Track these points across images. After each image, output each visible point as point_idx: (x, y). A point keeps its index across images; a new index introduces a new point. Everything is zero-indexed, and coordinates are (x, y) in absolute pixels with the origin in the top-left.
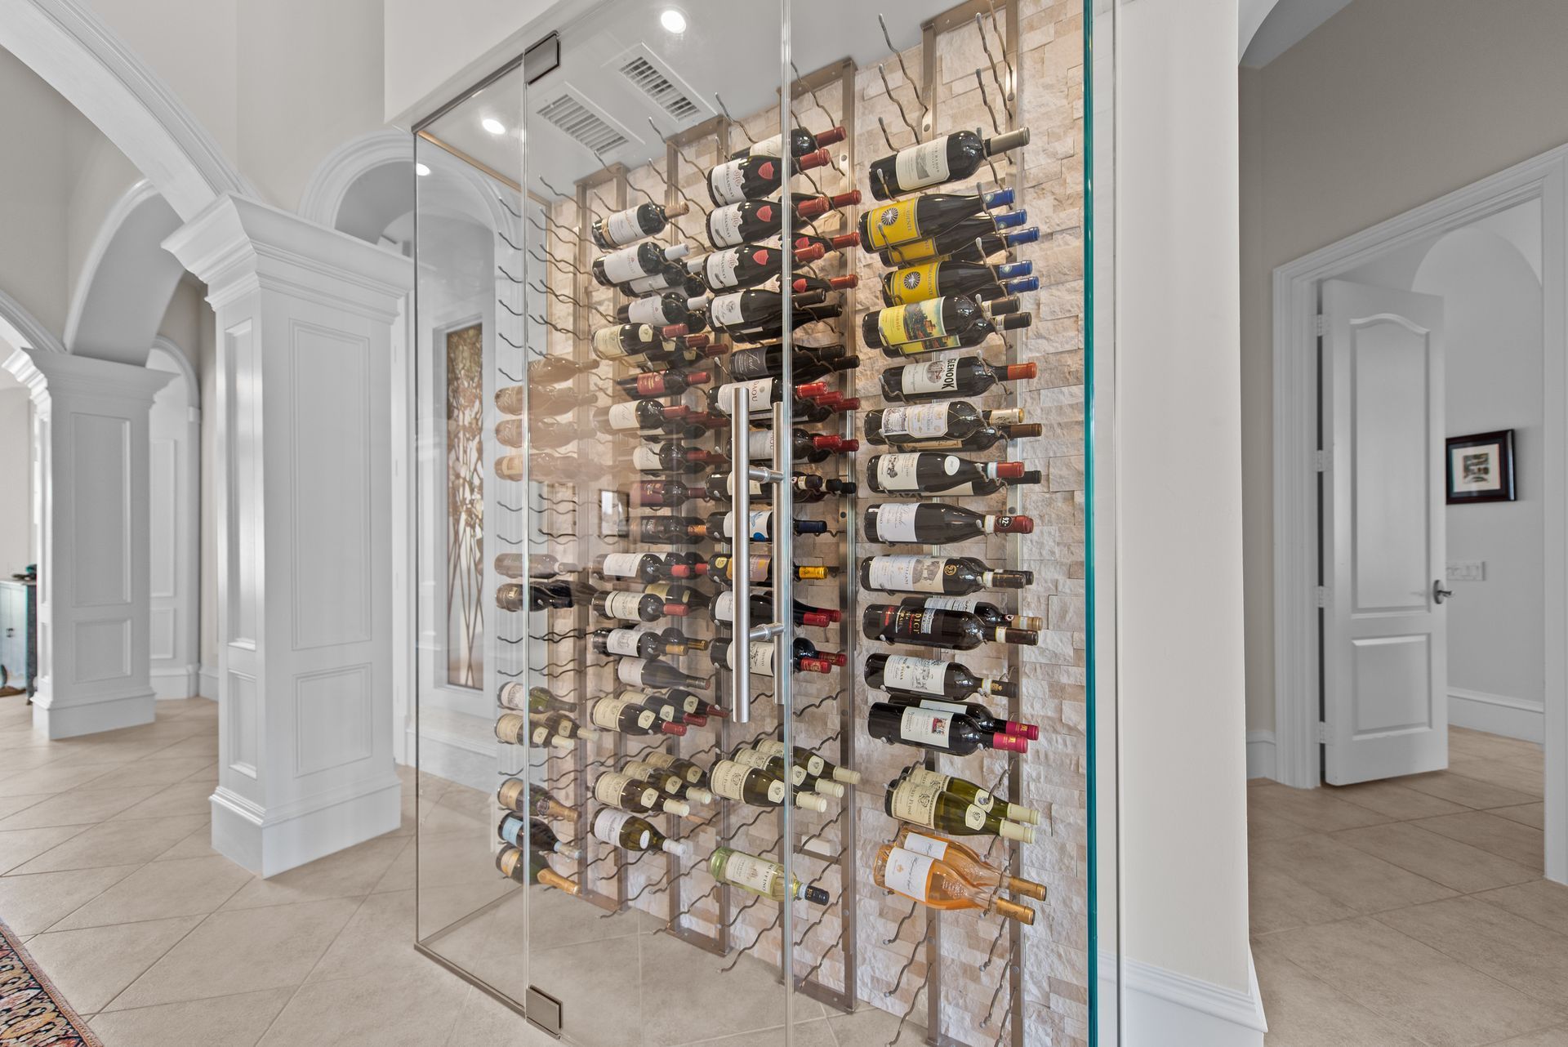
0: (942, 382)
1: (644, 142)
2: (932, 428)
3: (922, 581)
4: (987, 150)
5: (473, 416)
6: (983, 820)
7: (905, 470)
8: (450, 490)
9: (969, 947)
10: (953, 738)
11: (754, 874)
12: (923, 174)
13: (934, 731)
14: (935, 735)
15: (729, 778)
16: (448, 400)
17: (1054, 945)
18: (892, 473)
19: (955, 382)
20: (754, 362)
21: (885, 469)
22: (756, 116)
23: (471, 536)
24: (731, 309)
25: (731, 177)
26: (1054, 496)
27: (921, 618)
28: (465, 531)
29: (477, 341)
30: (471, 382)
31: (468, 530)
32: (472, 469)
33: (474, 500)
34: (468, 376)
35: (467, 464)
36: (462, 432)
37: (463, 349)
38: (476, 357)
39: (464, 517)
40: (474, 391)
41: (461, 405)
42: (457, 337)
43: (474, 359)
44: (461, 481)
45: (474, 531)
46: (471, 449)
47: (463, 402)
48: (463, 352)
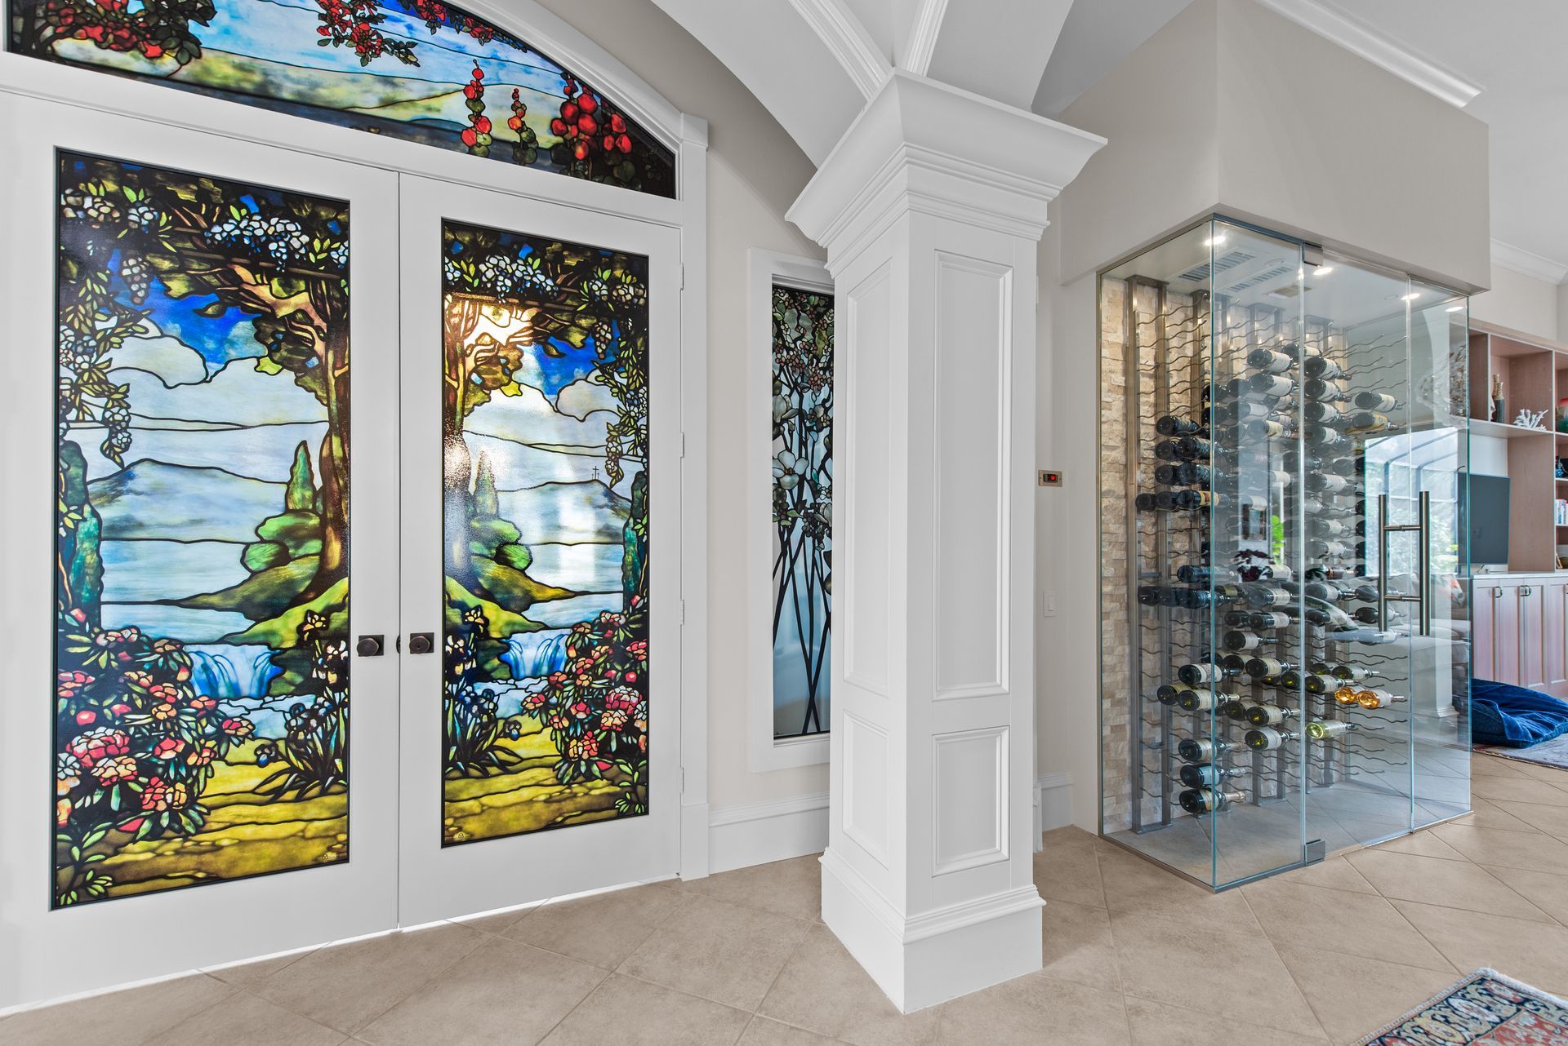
5: (819, 402)
8: (775, 487)
28: (802, 540)
29: (825, 313)
30: (815, 361)
31: (809, 541)
32: (817, 465)
33: (820, 504)
34: (809, 352)
35: (806, 458)
36: (797, 417)
37: (799, 315)
38: (824, 333)
39: (800, 523)
40: (821, 373)
41: (796, 383)
42: (787, 296)
43: (820, 335)
44: (797, 479)
45: (820, 542)
46: (814, 442)
47: (799, 380)
48: (798, 318)
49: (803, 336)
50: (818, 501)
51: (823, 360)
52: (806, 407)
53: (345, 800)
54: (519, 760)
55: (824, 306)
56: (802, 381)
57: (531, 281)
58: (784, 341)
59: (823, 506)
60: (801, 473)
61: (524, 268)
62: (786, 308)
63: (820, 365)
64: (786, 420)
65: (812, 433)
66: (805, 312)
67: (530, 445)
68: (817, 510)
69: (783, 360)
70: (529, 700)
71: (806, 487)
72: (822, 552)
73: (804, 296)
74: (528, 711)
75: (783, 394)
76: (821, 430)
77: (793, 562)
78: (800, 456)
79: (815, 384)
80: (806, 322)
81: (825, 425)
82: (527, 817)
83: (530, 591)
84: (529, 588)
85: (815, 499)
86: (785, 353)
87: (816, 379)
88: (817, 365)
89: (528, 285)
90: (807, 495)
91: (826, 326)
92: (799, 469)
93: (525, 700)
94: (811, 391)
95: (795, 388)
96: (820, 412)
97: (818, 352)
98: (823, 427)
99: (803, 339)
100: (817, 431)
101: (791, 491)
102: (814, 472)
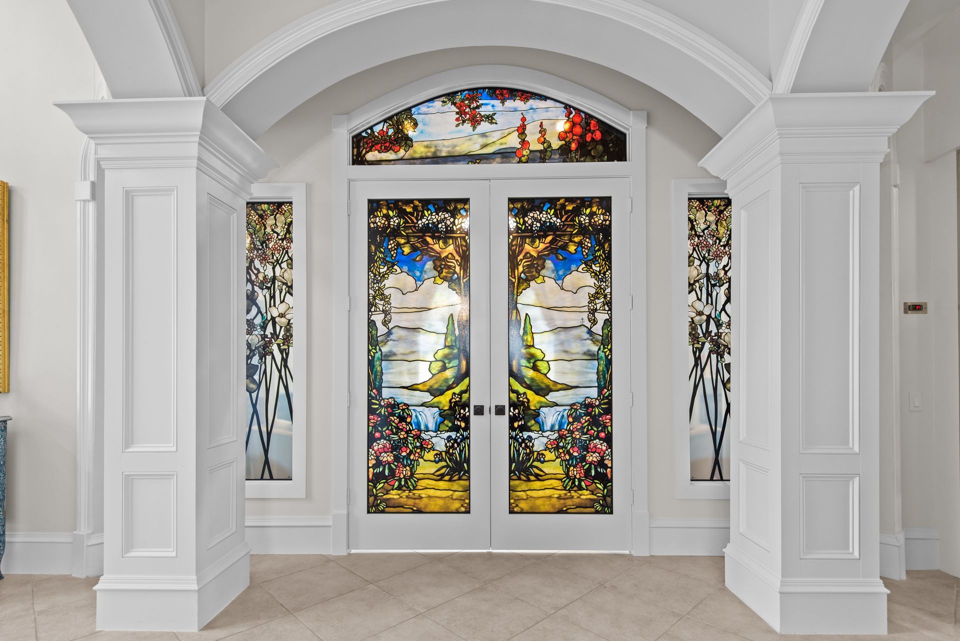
28: (709, 356)
29: (725, 209)
30: (718, 241)
31: (714, 357)
32: (719, 308)
33: (721, 333)
34: (714, 236)
35: (712, 304)
36: (705, 278)
37: (706, 213)
38: (724, 222)
39: (707, 346)
40: (722, 248)
41: (704, 258)
42: (698, 203)
43: (722, 224)
44: (704, 317)
45: (722, 357)
46: (717, 293)
47: (707, 255)
48: (706, 216)
49: (709, 227)
50: (720, 331)
51: (724, 240)
52: (712, 271)
53: (468, 484)
54: (544, 474)
55: (724, 205)
56: (709, 255)
57: (549, 222)
58: (696, 232)
59: (724, 334)
60: (708, 313)
61: (546, 215)
62: (697, 211)
63: (722, 244)
64: (698, 281)
65: (716, 288)
66: (710, 211)
67: (549, 309)
68: (720, 337)
69: (695, 243)
70: (549, 443)
71: (712, 322)
72: (724, 364)
73: (710, 201)
74: (549, 449)
75: (695, 265)
76: (722, 285)
77: (702, 370)
78: (707, 303)
79: (718, 256)
80: (711, 218)
81: (725, 281)
82: (548, 505)
83: (549, 385)
84: (548, 384)
85: (718, 330)
86: (696, 239)
87: (718, 253)
88: (719, 243)
89: (548, 224)
90: (713, 328)
91: (725, 218)
92: (707, 312)
93: (547, 443)
94: (715, 261)
95: (704, 260)
96: (722, 273)
97: (720, 236)
98: (724, 284)
99: (709, 229)
100: (720, 286)
101: (701, 326)
102: (717, 312)
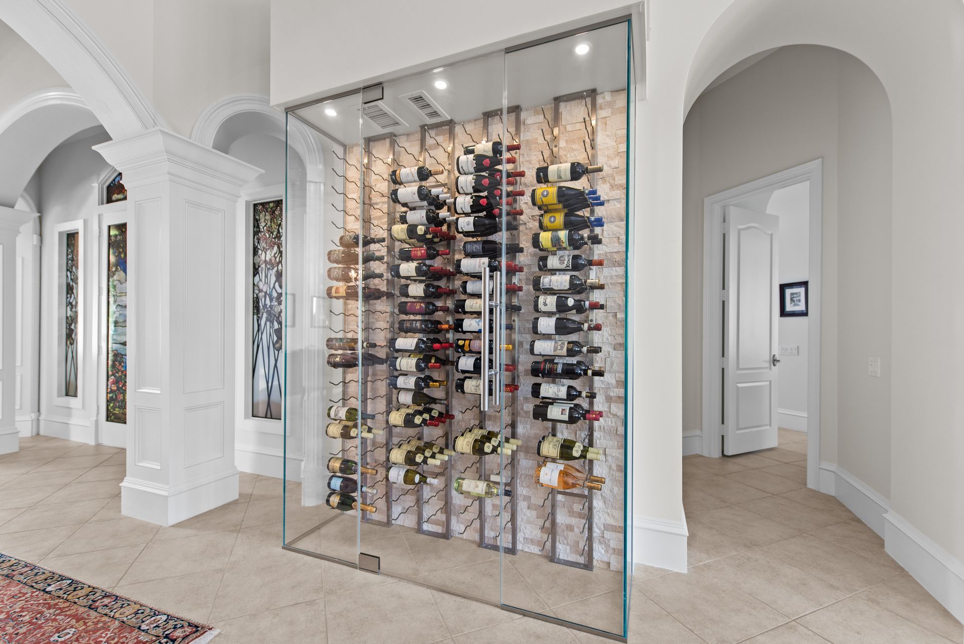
0: (565, 265)
1: (408, 126)
2: (562, 286)
3: (558, 351)
4: (586, 171)
5: (273, 255)
6: (580, 453)
7: (551, 303)
8: (255, 299)
9: (569, 516)
10: (570, 416)
11: (477, 486)
12: (560, 177)
13: (562, 414)
14: (563, 415)
15: (465, 443)
16: (254, 244)
17: (606, 510)
18: (545, 304)
19: (570, 265)
20: (476, 248)
21: (542, 302)
22: (469, 121)
23: (270, 327)
24: (468, 224)
25: (469, 163)
26: (608, 314)
27: (557, 366)
28: (266, 324)
29: (276, 210)
30: (271, 235)
31: (268, 323)
32: (272, 287)
33: (273, 305)
34: (269, 231)
35: (268, 284)
36: (264, 264)
37: (265, 214)
38: (275, 220)
39: (265, 315)
40: (274, 240)
41: (264, 248)
42: (261, 206)
43: (274, 221)
44: (263, 294)
45: (273, 324)
46: (271, 275)
47: (265, 246)
48: (265, 216)
49: (267, 224)
50: (272, 304)
51: (275, 233)
52: (268, 259)
55: (275, 207)
58: (259, 228)
59: (274, 306)
60: (265, 291)
62: (261, 212)
63: (273, 237)
64: (260, 266)
65: (270, 271)
66: (268, 212)
69: (259, 237)
71: (267, 297)
72: (274, 329)
73: (267, 204)
75: (259, 254)
77: (262, 334)
78: (265, 283)
79: (271, 246)
80: (268, 217)
86: (260, 234)
91: (276, 216)
92: (265, 289)
95: (264, 250)
96: (273, 259)
97: (273, 230)
98: (274, 267)
99: (267, 226)
100: (272, 270)
101: (261, 300)
102: (271, 290)
